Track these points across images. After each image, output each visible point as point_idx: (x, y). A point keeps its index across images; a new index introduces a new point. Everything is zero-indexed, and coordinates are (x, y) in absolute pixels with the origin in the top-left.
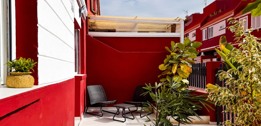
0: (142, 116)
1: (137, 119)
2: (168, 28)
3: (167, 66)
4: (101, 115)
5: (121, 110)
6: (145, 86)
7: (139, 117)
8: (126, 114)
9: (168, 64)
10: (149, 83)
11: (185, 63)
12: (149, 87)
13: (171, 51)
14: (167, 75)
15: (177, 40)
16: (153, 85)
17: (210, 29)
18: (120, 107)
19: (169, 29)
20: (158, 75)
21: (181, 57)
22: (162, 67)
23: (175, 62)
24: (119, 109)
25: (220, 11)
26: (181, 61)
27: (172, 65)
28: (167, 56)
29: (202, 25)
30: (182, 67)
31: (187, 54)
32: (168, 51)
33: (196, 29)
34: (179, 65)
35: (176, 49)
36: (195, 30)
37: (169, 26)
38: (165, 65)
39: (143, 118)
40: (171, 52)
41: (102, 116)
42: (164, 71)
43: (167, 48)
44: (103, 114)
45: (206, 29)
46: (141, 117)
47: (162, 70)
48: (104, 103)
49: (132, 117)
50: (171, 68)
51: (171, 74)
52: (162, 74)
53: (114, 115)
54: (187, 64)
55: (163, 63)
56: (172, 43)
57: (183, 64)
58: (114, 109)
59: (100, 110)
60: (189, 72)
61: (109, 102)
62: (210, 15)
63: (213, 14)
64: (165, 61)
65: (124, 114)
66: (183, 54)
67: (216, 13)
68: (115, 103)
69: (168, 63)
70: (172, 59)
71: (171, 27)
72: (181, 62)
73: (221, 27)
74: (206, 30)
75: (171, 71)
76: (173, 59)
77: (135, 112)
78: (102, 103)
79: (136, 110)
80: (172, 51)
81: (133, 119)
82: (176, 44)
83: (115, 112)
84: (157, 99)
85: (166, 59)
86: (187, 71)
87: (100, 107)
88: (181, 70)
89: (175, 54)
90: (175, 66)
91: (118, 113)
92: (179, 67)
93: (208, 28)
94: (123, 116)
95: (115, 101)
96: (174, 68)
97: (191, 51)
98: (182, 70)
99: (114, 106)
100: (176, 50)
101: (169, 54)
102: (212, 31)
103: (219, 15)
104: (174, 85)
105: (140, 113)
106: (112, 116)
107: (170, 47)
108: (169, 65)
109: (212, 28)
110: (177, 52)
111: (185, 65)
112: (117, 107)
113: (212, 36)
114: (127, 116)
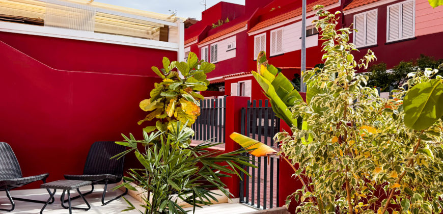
0: (105, 202)
1: (96, 209)
2: (152, 33)
3: (157, 103)
4: (10, 209)
5: (59, 193)
7: (100, 203)
8: (72, 199)
9: (159, 100)
10: (131, 134)
11: (189, 98)
12: (130, 142)
13: (164, 75)
14: (155, 120)
15: (173, 55)
16: (140, 136)
17: (213, 47)
18: (55, 188)
19: (155, 34)
20: (138, 121)
21: (181, 87)
22: (145, 105)
23: (172, 96)
24: (55, 191)
25: (228, 20)
26: (183, 95)
27: (165, 101)
28: (156, 84)
29: (200, 40)
30: (184, 105)
31: (192, 82)
32: (157, 75)
33: (191, 46)
34: (178, 101)
35: (171, 72)
37: (154, 29)
38: (152, 101)
39: (107, 205)
40: (163, 77)
41: (13, 209)
42: (149, 112)
43: (155, 69)
44: (14, 206)
45: (207, 47)
46: (104, 204)
47: (146, 110)
48: (16, 182)
49: (85, 206)
50: (164, 108)
51: (164, 117)
52: (146, 119)
53: (44, 205)
54: (192, 101)
55: (149, 97)
56: (165, 60)
57: (185, 99)
58: (42, 193)
59: (6, 197)
60: (196, 115)
61: (29, 178)
62: (213, 24)
63: (217, 24)
64: (152, 93)
65: (66, 201)
66: (186, 83)
67: (221, 22)
68: (44, 180)
69: (158, 96)
70: (165, 89)
71: (159, 32)
72: (181, 97)
73: (229, 47)
74: (206, 49)
75: (163, 113)
76: (167, 90)
77: (89, 195)
78: (13, 182)
79: (91, 192)
80: (166, 76)
81: (86, 210)
82: (172, 63)
83: (46, 199)
84: (151, 164)
85: (154, 90)
86: (193, 112)
87: (5, 190)
88: (182, 111)
89: (171, 81)
90: (172, 103)
91: (51, 201)
92: (178, 106)
93: (209, 45)
94: (63, 205)
95: (44, 175)
96: (171, 107)
97: (197, 77)
98: (184, 111)
99: (44, 187)
100: (172, 74)
101: (160, 80)
102: (216, 52)
103: (226, 26)
104: (181, 136)
105: (101, 197)
106: (38, 208)
107: (161, 67)
108: (161, 101)
109: (216, 46)
110: (175, 78)
111: (189, 102)
112: (48, 188)
113: (216, 60)
114: (73, 204)
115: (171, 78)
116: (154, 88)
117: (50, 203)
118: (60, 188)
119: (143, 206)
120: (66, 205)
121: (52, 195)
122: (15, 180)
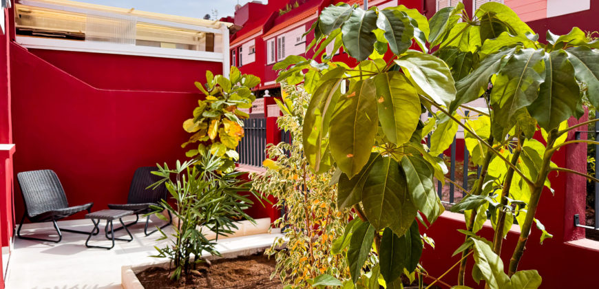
0: (148, 232)
2: (199, 39)
3: (200, 124)
4: (57, 240)
5: (103, 223)
6: (157, 169)
7: (143, 234)
8: (115, 230)
9: (202, 119)
10: (165, 163)
11: (232, 118)
12: (164, 172)
13: (207, 91)
14: (198, 142)
15: (217, 68)
16: (173, 166)
17: (280, 39)
18: (99, 218)
19: (201, 40)
20: (182, 144)
21: (224, 106)
22: (189, 126)
23: (214, 116)
24: (99, 222)
25: (297, 5)
26: (225, 115)
27: (208, 121)
28: (200, 101)
29: (266, 31)
30: (227, 125)
31: (236, 99)
32: (201, 92)
33: (256, 38)
34: (221, 121)
35: (215, 88)
36: (254, 40)
37: (200, 34)
38: (195, 122)
39: (150, 236)
40: (207, 93)
41: (60, 240)
42: (193, 134)
43: (198, 85)
44: (61, 237)
45: (274, 40)
46: (147, 235)
47: (190, 132)
48: (63, 212)
49: (128, 237)
50: (208, 128)
51: (206, 139)
52: (190, 141)
53: (88, 236)
54: (235, 120)
55: (192, 117)
56: (209, 74)
57: (228, 119)
58: (86, 224)
59: (53, 228)
60: (240, 136)
61: (72, 208)
62: (280, 10)
63: (284, 9)
64: (196, 112)
65: (110, 232)
66: (229, 100)
67: (289, 6)
68: (89, 210)
69: (201, 117)
70: (208, 109)
71: (205, 38)
72: (225, 117)
73: (298, 39)
74: (273, 42)
75: (207, 135)
76: (210, 108)
77: (134, 225)
78: (59, 212)
79: (136, 222)
80: (209, 92)
81: (129, 241)
82: (216, 77)
83: (90, 230)
84: (180, 194)
85: (197, 108)
86: (236, 134)
87: (52, 221)
88: (225, 132)
89: (214, 98)
90: (214, 124)
91: (96, 232)
92: (222, 126)
93: (276, 37)
94: (107, 236)
95: (89, 205)
96: (213, 129)
97: (242, 94)
98: (227, 132)
99: (88, 217)
100: (215, 90)
101: (203, 97)
102: (283, 46)
103: (295, 12)
105: (145, 227)
106: (83, 239)
107: (204, 82)
108: (203, 121)
109: (283, 38)
110: (218, 95)
111: (233, 122)
112: (92, 218)
113: (283, 56)
114: (116, 235)
115: (214, 95)
116: (198, 106)
117: (95, 234)
118: (104, 218)
119: (174, 235)
120: (110, 236)
121: (96, 225)
122: (61, 210)
